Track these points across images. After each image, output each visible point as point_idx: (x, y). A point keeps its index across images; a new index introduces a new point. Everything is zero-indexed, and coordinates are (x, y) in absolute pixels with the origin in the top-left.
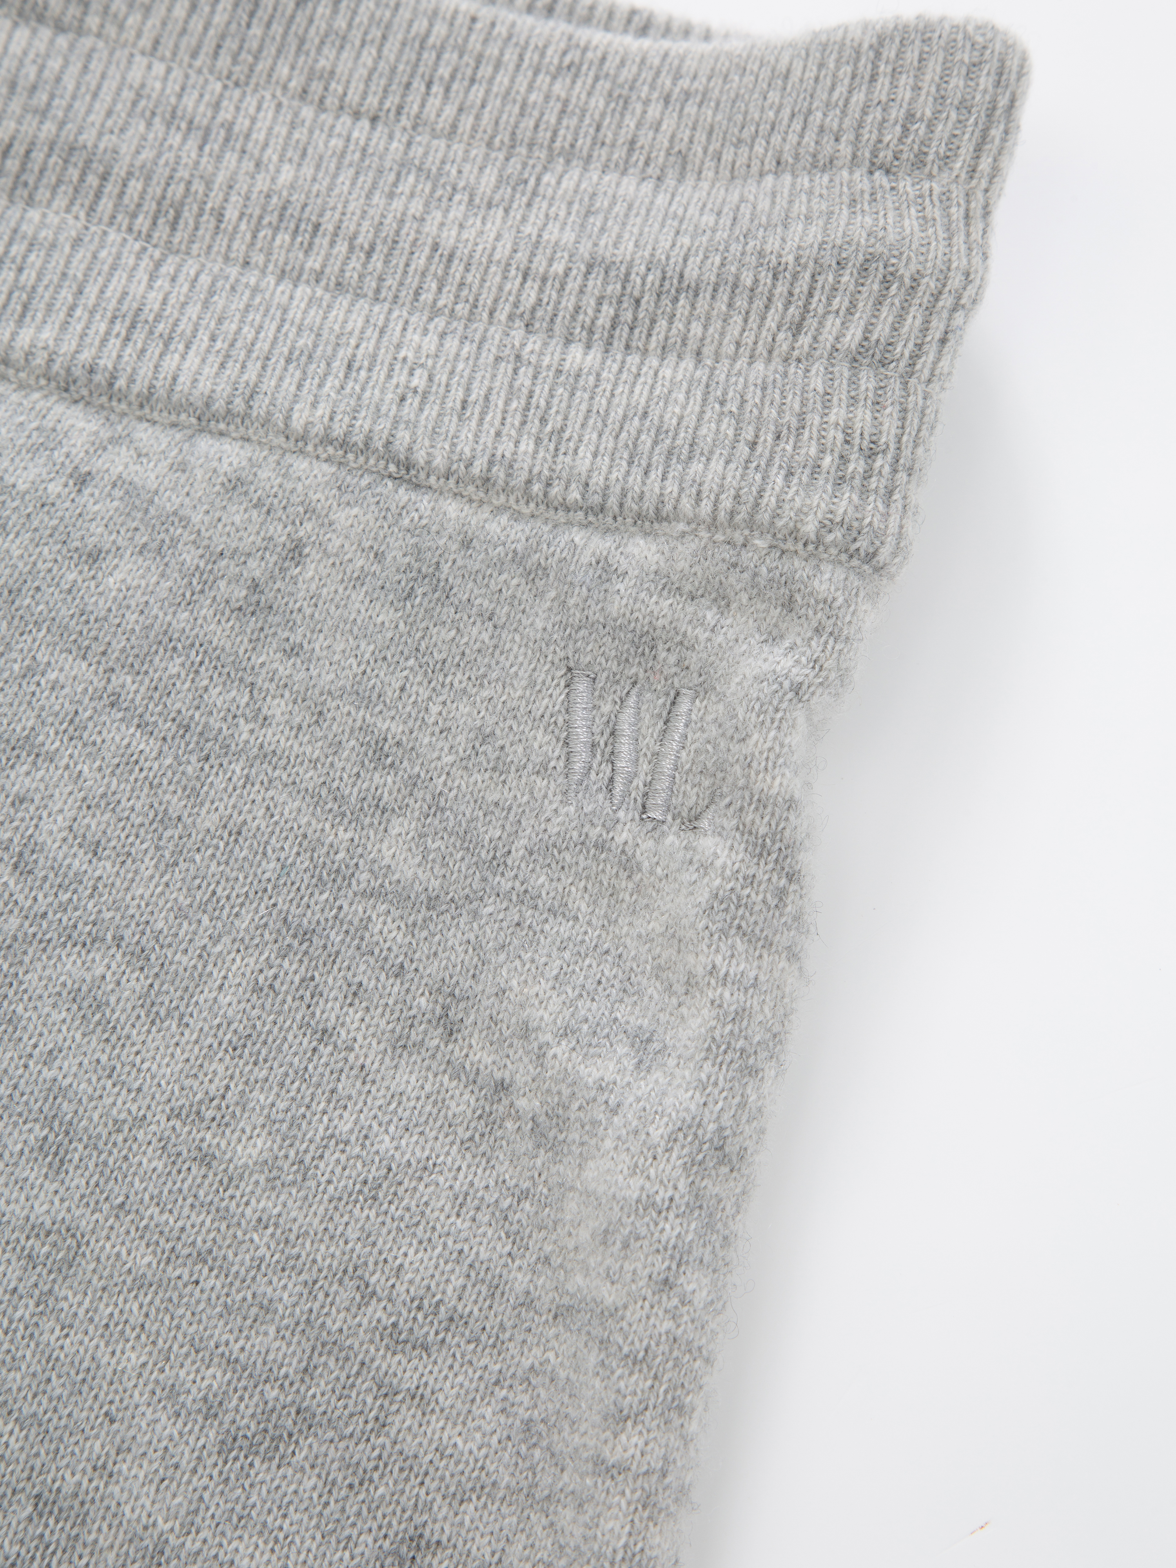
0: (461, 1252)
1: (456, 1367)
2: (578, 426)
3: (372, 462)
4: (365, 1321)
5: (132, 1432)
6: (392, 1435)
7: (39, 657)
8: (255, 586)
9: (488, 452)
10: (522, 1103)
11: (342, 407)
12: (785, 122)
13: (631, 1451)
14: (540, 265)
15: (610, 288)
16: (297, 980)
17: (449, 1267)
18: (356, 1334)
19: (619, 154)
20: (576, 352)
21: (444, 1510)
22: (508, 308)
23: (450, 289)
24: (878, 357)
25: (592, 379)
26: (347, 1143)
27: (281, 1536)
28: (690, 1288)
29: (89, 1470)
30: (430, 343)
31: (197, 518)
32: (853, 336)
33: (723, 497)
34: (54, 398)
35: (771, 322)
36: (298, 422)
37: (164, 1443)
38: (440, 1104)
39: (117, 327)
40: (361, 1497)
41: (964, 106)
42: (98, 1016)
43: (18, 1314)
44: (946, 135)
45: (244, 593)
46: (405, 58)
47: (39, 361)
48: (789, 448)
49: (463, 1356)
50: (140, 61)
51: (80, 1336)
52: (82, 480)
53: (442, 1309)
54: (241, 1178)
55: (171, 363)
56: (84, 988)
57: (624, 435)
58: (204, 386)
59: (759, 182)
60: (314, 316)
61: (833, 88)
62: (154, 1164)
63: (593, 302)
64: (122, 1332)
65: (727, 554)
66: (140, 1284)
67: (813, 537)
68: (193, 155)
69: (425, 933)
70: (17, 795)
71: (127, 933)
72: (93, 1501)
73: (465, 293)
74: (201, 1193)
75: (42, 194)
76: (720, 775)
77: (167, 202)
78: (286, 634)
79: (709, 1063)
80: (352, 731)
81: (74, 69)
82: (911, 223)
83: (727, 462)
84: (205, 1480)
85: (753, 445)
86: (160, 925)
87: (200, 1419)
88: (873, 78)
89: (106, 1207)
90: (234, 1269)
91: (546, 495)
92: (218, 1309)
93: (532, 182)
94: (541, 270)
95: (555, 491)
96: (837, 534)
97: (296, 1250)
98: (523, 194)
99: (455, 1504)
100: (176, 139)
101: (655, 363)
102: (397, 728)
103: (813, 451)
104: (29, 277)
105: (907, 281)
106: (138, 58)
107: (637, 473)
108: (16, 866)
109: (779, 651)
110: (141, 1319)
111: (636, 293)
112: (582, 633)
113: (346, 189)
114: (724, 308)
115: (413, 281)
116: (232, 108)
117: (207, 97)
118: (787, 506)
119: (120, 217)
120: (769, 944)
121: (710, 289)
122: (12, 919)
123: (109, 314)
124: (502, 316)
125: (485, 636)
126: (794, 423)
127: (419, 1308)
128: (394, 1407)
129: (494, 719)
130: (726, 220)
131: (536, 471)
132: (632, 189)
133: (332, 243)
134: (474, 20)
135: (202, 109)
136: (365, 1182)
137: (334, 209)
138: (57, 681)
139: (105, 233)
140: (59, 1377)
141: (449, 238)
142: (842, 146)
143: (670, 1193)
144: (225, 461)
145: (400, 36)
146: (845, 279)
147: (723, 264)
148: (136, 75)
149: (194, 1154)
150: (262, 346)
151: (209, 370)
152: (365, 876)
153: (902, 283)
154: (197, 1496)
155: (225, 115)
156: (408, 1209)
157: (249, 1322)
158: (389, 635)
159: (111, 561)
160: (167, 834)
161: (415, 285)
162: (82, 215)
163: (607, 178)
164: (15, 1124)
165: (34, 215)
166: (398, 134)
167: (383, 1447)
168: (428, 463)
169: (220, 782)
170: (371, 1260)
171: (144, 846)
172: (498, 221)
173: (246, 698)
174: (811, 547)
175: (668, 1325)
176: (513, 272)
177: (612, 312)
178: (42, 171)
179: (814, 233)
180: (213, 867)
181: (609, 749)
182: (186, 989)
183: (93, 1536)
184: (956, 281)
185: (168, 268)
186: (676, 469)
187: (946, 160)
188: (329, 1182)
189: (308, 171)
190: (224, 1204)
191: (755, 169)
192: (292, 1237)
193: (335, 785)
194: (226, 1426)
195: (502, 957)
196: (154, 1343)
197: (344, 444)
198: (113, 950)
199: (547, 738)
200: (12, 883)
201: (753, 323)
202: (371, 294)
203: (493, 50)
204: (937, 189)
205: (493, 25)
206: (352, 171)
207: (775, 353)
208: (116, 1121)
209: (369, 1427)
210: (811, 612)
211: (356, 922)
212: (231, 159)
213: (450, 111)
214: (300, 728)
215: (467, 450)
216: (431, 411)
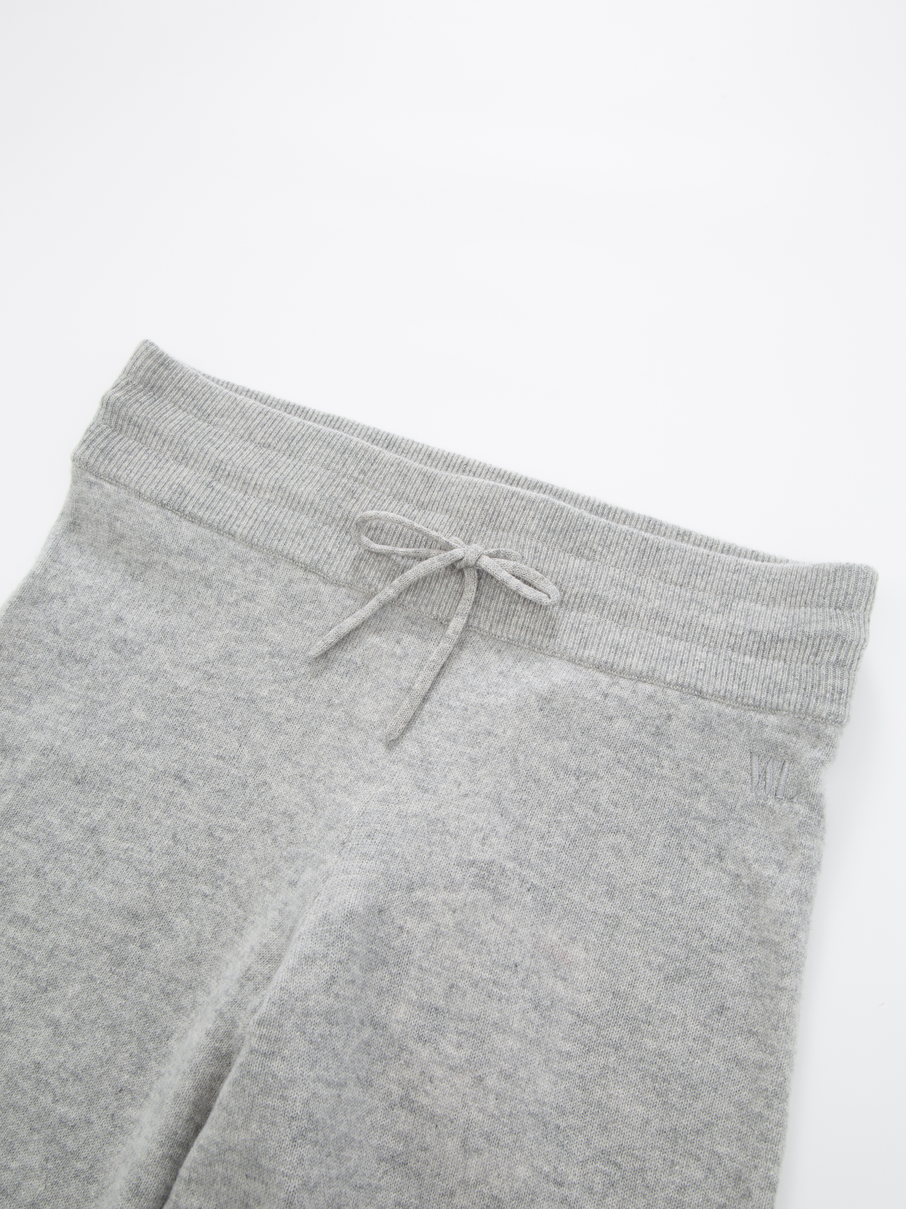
0: (729, 924)
1: (730, 957)
2: (750, 681)
3: (690, 691)
4: (703, 944)
5: (639, 974)
6: (713, 977)
7: (597, 748)
8: (658, 727)
9: (725, 688)
10: (744, 881)
11: (681, 675)
12: (807, 591)
13: (787, 984)
14: (735, 631)
15: (756, 639)
16: (676, 843)
17: (726, 929)
18: (701, 948)
19: (755, 597)
20: (747, 658)
21: (730, 998)
22: (726, 644)
23: (708, 638)
24: (841, 664)
25: (753, 666)
26: (694, 892)
27: (684, 1005)
28: (800, 937)
29: (627, 985)
30: (704, 655)
31: (640, 707)
32: (833, 658)
33: (797, 705)
34: (595, 671)
35: (808, 652)
36: (668, 679)
37: (648, 978)
38: (720, 881)
39: (612, 650)
40: (705, 994)
41: (863, 591)
42: (620, 854)
43: (604, 940)
44: (858, 599)
45: (655, 729)
46: (689, 568)
47: (591, 660)
48: (816, 691)
49: (732, 954)
50: (612, 569)
51: (622, 947)
52: (606, 696)
53: (725, 941)
54: (664, 901)
55: (629, 661)
56: (615, 846)
57: (765, 684)
58: (640, 668)
59: (799, 609)
60: (669, 646)
61: (822, 583)
62: (639, 897)
63: (751, 643)
64: (633, 946)
65: (799, 721)
66: (637, 932)
67: (825, 717)
68: (630, 597)
69: (712, 830)
70: (593, 789)
71: (627, 830)
72: (629, 994)
73: (713, 639)
74: (653, 906)
75: (587, 609)
76: (800, 787)
77: (623, 611)
78: (667, 742)
79: (802, 871)
80: (688, 770)
81: (593, 571)
82: (849, 625)
83: (798, 694)
84: (661, 989)
85: (805, 689)
86: (636, 827)
87: (658, 971)
88: (834, 581)
89: (626, 909)
90: (664, 928)
91: (742, 701)
92: (660, 940)
93: (729, 605)
94: (735, 633)
95: (745, 700)
96: (832, 717)
97: (682, 923)
98: (727, 609)
99: (733, 997)
100: (624, 593)
101: (771, 662)
102: (701, 769)
103: (823, 692)
104: (585, 635)
105: (849, 643)
106: (611, 568)
107: (769, 697)
108: (594, 810)
109: (816, 750)
110: (638, 942)
111: (764, 641)
112: (754, 743)
113: (675, 607)
114: (792, 647)
115: (697, 635)
116: (639, 583)
117: (632, 579)
118: (817, 708)
119: (609, 616)
120: (816, 837)
121: (787, 641)
122: (594, 825)
123: (610, 646)
124: (725, 646)
125: (726, 743)
126: (817, 683)
127: (718, 940)
128: (713, 969)
129: (729, 767)
130: (790, 620)
131: (739, 694)
132: (759, 608)
133: (672, 624)
134: (708, 555)
135: (631, 583)
136: (700, 903)
137: (672, 613)
138: (602, 755)
139: (606, 621)
140: (617, 958)
141: (706, 623)
142: (826, 601)
143: (793, 910)
144: (647, 690)
145: (687, 561)
146: (830, 641)
147: (791, 634)
148: (611, 573)
149: (650, 894)
150: (655, 656)
151: (641, 663)
152: (694, 813)
153: (847, 642)
154: (659, 993)
155: (638, 585)
156: (713, 911)
157: (669, 943)
158: (698, 742)
159: (615, 720)
160: (636, 800)
161: (697, 637)
162: (599, 615)
163: (752, 604)
164: (599, 885)
165: (585, 615)
166: (688, 591)
167: (711, 980)
168: (707, 691)
169: (650, 785)
170: (704, 926)
171: (630, 804)
172: (721, 617)
173: (656, 761)
174: (824, 720)
175: (795, 948)
176: (727, 633)
177: (757, 646)
178: (587, 602)
179: (820, 627)
180: (650, 810)
181: (764, 777)
182: (644, 846)
183: (630, 1004)
184: (862, 641)
185: (624, 631)
186: (782, 696)
187: (858, 606)
188: (690, 903)
189: (663, 602)
190: (660, 909)
191: (798, 604)
192: (680, 919)
193: (684, 786)
194: (665, 973)
195: (736, 838)
196: (643, 949)
197: (682, 686)
198: (623, 835)
199: (745, 773)
200: (593, 815)
201: (802, 652)
202: (685, 639)
203: (715, 565)
204: (856, 615)
205: (714, 557)
206: (676, 602)
207: (809, 662)
208: (627, 885)
209: (707, 974)
210: (825, 739)
211: (692, 827)
212: (641, 598)
213: (703, 583)
214: (672, 769)
215: (718, 688)
216: (707, 676)
